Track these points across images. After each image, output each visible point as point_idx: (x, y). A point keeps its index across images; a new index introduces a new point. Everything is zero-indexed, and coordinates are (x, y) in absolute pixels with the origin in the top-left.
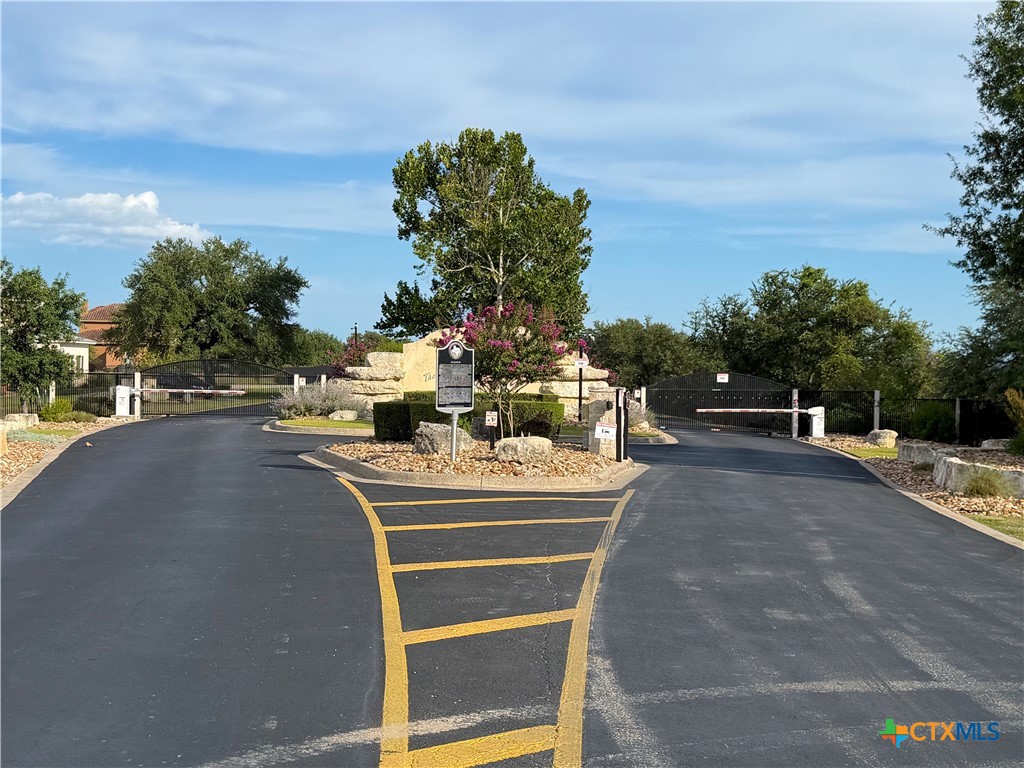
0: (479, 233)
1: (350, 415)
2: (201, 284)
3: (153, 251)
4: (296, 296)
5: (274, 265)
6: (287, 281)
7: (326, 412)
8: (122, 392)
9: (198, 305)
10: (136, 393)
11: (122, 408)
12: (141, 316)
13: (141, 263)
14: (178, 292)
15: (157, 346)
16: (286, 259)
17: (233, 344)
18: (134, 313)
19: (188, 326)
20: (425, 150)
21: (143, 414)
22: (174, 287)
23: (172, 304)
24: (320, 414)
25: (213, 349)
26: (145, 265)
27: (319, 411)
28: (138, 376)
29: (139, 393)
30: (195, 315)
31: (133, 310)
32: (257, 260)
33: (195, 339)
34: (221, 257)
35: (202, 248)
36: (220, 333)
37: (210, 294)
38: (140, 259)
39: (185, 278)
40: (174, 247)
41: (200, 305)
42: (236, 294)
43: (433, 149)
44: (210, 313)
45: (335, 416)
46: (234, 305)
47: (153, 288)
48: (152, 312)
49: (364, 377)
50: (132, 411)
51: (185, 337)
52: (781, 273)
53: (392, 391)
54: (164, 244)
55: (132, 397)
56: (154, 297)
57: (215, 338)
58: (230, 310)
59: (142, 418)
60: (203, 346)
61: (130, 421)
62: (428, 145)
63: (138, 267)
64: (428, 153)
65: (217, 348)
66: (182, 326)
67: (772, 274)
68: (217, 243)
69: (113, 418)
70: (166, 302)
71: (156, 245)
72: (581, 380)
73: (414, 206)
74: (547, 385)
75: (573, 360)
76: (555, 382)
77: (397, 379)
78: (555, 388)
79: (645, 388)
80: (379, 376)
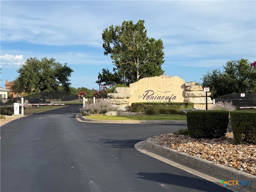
0: (132, 51)
1: (114, 113)
2: (41, 71)
3: (26, 61)
4: (70, 75)
5: (63, 66)
6: (67, 70)
7: (104, 112)
8: (16, 106)
9: (40, 78)
10: (22, 106)
11: (16, 112)
12: (23, 81)
13: (22, 65)
14: (34, 73)
15: (28, 91)
16: (67, 64)
17: (51, 89)
18: (20, 80)
19: (37, 84)
20: (111, 28)
21: (25, 114)
22: (33, 72)
23: (32, 77)
24: (100, 113)
25: (45, 90)
26: (24, 66)
27: (100, 112)
28: (22, 99)
29: (23, 106)
30: (39, 80)
31: (20, 79)
32: (58, 64)
33: (40, 88)
34: (47, 63)
35: (41, 61)
36: (47, 86)
37: (44, 74)
38: (22, 64)
39: (36, 70)
40: (33, 60)
41: (41, 77)
42: (52, 74)
43: (114, 27)
44: (44, 80)
45: (108, 114)
46: (51, 77)
47: (26, 73)
48: (26, 80)
49: (115, 97)
50: (20, 113)
51: (36, 88)
52: (233, 61)
53: (126, 103)
54: (30, 59)
55: (20, 107)
56: (27, 75)
57: (46, 87)
58: (50, 79)
59: (24, 115)
60: (42, 90)
61: (20, 117)
62: (112, 26)
63: (21, 66)
64: (112, 29)
65: (46, 90)
66: (35, 84)
67: (231, 62)
68: (45, 59)
69: (13, 116)
70: (30, 77)
71: (27, 60)
72: (207, 96)
73: (109, 45)
74: (187, 99)
75: (197, 89)
76: (190, 98)
77: (128, 98)
78: (191, 100)
79: (214, 100)
80: (121, 97)
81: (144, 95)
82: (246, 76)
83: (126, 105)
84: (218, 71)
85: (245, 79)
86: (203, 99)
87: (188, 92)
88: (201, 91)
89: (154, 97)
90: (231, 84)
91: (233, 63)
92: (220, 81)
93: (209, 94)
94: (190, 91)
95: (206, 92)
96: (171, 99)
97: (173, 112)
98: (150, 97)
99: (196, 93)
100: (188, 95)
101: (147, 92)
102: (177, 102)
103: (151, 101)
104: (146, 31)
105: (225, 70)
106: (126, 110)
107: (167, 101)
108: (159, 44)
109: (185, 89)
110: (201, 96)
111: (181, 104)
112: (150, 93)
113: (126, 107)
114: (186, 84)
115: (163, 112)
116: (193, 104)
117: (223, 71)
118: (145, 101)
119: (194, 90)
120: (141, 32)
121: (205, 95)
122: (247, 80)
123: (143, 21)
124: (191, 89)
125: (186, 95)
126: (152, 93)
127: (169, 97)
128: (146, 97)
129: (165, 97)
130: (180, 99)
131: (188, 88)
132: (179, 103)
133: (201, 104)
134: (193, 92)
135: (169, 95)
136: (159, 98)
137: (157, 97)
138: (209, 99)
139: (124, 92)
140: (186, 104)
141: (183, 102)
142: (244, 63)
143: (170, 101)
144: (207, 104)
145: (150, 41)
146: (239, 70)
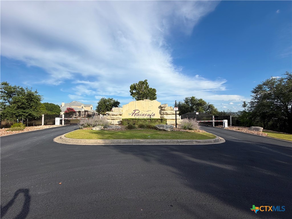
8: (57, 119)
10: (63, 119)
11: (57, 123)
28: (63, 115)
49: (111, 114)
53: (119, 118)
62: (134, 84)
72: (176, 114)
73: (133, 91)
74: (162, 116)
75: (170, 109)
76: (164, 115)
77: (121, 115)
78: (165, 117)
79: (180, 116)
80: (115, 114)
81: (133, 113)
82: (194, 104)
83: (119, 120)
84: (181, 102)
85: (193, 106)
86: (173, 116)
87: (163, 111)
88: (172, 110)
89: (140, 115)
90: (187, 108)
91: (188, 98)
92: (182, 107)
93: (178, 112)
94: (164, 110)
95: (176, 111)
96: (151, 116)
97: (149, 127)
98: (137, 114)
99: (169, 112)
100: (163, 113)
101: (135, 111)
102: (155, 118)
103: (137, 117)
104: (149, 85)
105: (184, 101)
106: (118, 124)
107: (149, 117)
108: (154, 90)
109: (161, 109)
110: (172, 114)
111: (157, 120)
112: (137, 112)
113: (118, 122)
114: (162, 106)
115: (141, 126)
116: (167, 119)
117: (183, 102)
118: (133, 117)
119: (167, 109)
120: (146, 85)
121: (175, 113)
122: (194, 107)
123: (147, 80)
124: (165, 109)
125: (162, 113)
126: (138, 111)
127: (150, 115)
128: (134, 115)
129: (147, 115)
130: (158, 116)
131: (163, 108)
132: (156, 119)
133: (172, 119)
134: (167, 111)
135: (150, 113)
136: (143, 115)
137: (142, 115)
138: (178, 116)
139: (118, 111)
140: (162, 120)
141: (160, 118)
142: (193, 98)
143: (150, 118)
144: (176, 119)
145: (150, 89)
146: (191, 102)
